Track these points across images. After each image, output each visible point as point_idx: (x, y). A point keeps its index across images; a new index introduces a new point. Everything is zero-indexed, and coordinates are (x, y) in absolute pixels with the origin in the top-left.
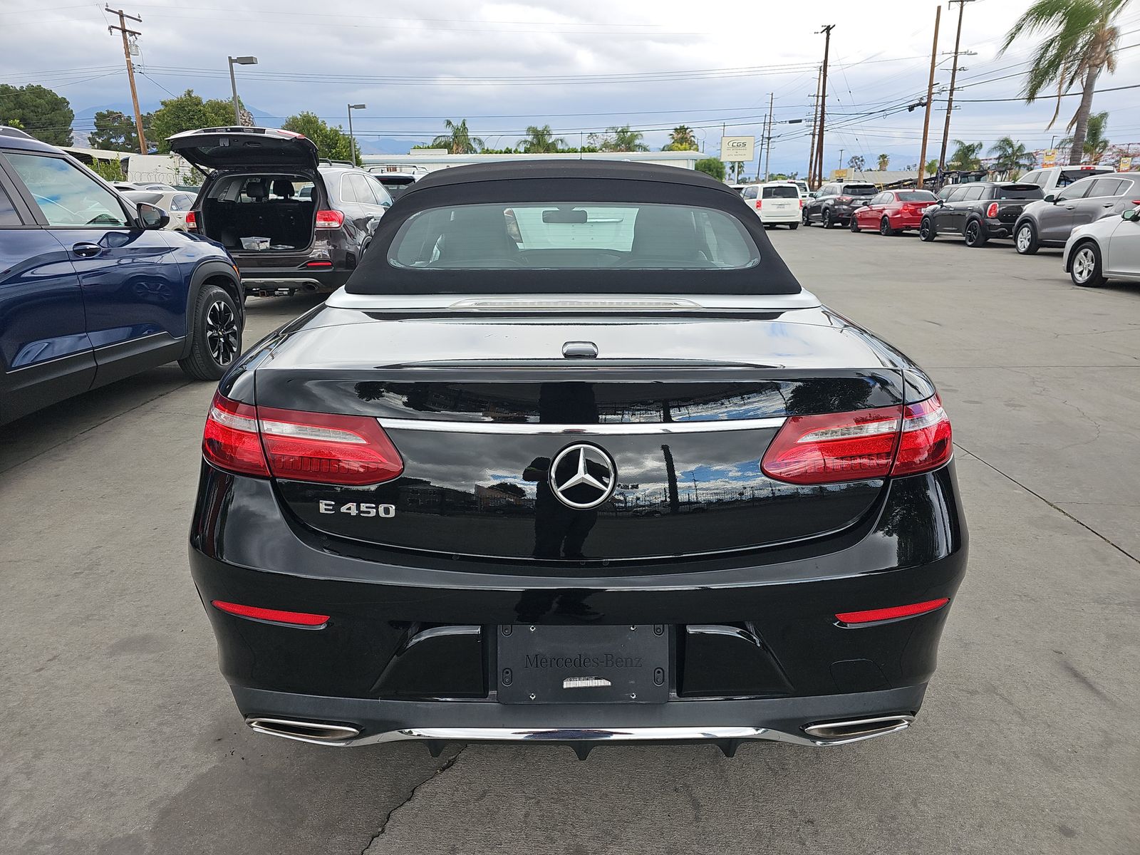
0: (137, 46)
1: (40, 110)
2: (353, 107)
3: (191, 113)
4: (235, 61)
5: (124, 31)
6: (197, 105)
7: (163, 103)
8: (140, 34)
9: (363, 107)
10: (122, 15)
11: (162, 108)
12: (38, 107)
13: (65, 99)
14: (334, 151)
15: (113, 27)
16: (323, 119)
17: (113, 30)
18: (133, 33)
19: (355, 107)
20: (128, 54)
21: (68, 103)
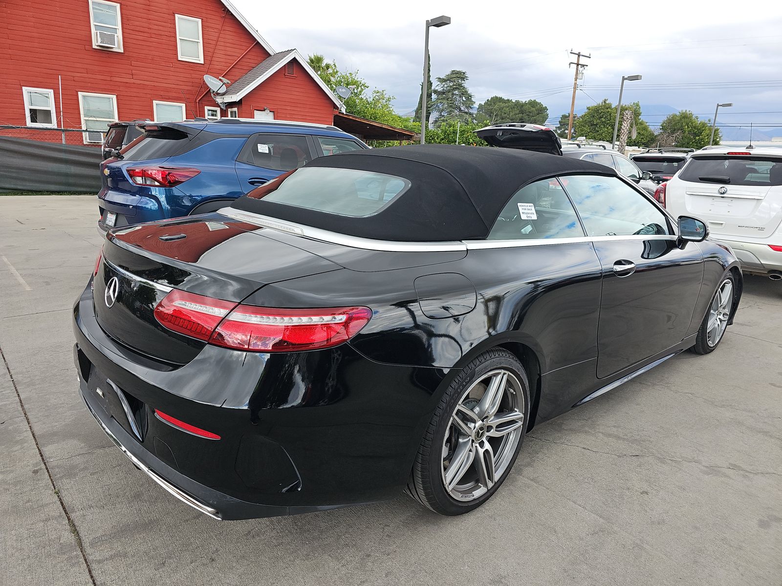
0: (583, 73)
1: (531, 114)
2: (721, 106)
3: (602, 114)
4: (626, 79)
5: (578, 65)
6: (607, 108)
7: (588, 108)
8: (587, 66)
9: (730, 105)
10: (579, 55)
11: (587, 111)
12: (531, 113)
13: (546, 107)
14: (697, 138)
15: (572, 63)
16: (696, 115)
17: (572, 64)
18: (583, 66)
19: (723, 105)
20: (576, 79)
21: (547, 110)
